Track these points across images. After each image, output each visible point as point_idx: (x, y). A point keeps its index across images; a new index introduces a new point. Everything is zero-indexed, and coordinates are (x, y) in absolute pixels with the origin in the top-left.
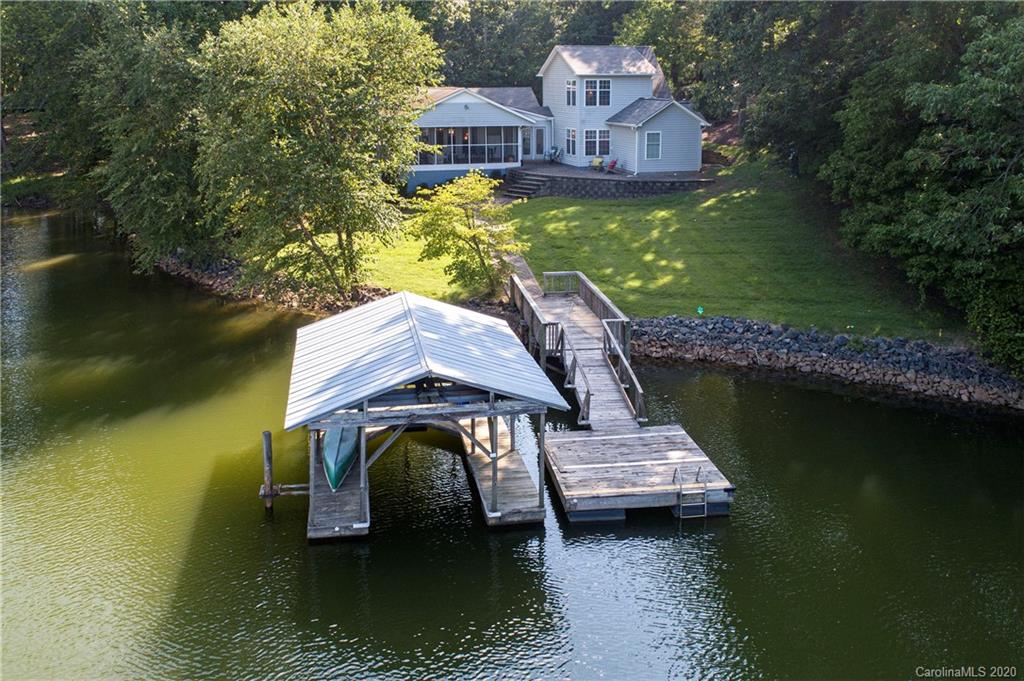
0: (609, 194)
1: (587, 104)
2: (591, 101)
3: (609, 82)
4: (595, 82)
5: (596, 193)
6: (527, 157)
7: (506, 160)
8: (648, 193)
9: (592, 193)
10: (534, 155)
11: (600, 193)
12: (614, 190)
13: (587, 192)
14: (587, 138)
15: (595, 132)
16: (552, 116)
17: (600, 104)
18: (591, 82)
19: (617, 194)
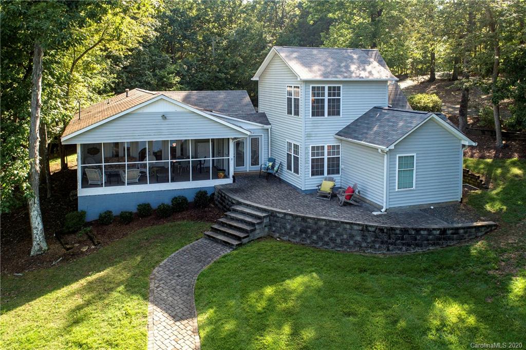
0: (352, 243)
1: (313, 115)
2: (317, 110)
3: (339, 88)
4: (323, 88)
5: (332, 240)
6: (241, 169)
7: (216, 177)
8: (409, 245)
9: (326, 239)
10: (248, 167)
11: (338, 241)
12: (359, 238)
13: (321, 238)
14: (313, 154)
15: (323, 147)
16: (268, 124)
17: (329, 114)
18: (318, 88)
19: (364, 245)
